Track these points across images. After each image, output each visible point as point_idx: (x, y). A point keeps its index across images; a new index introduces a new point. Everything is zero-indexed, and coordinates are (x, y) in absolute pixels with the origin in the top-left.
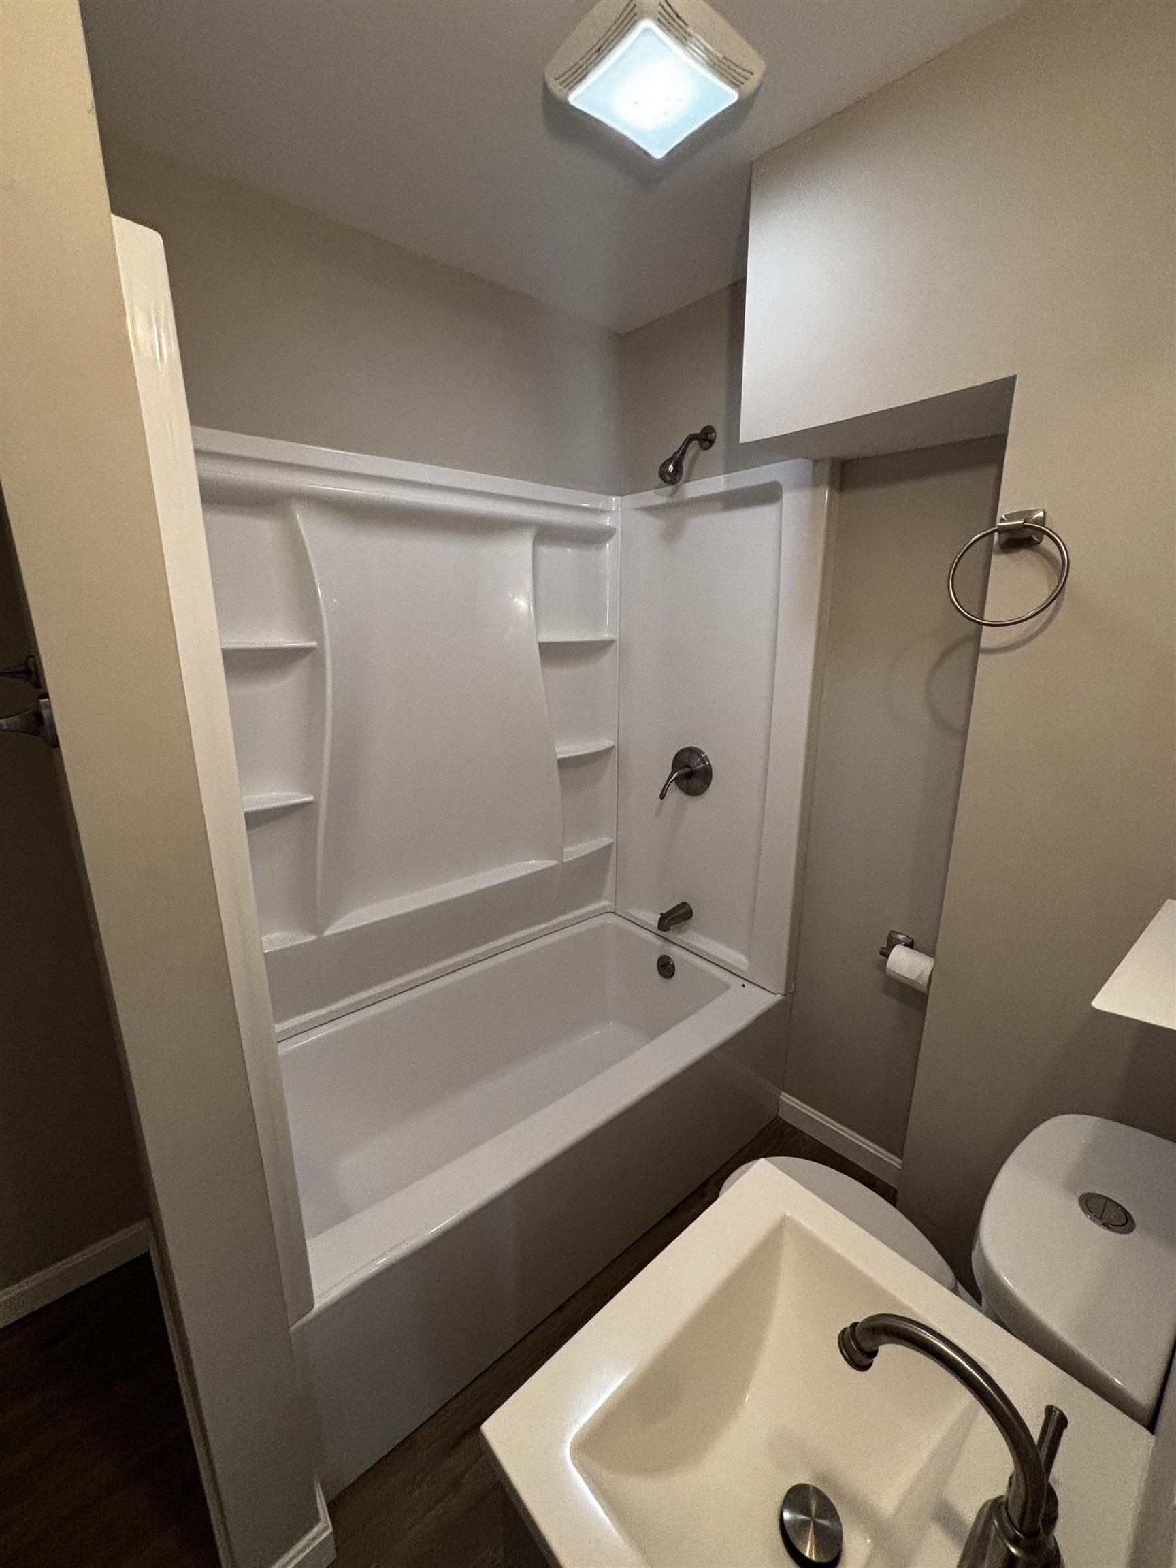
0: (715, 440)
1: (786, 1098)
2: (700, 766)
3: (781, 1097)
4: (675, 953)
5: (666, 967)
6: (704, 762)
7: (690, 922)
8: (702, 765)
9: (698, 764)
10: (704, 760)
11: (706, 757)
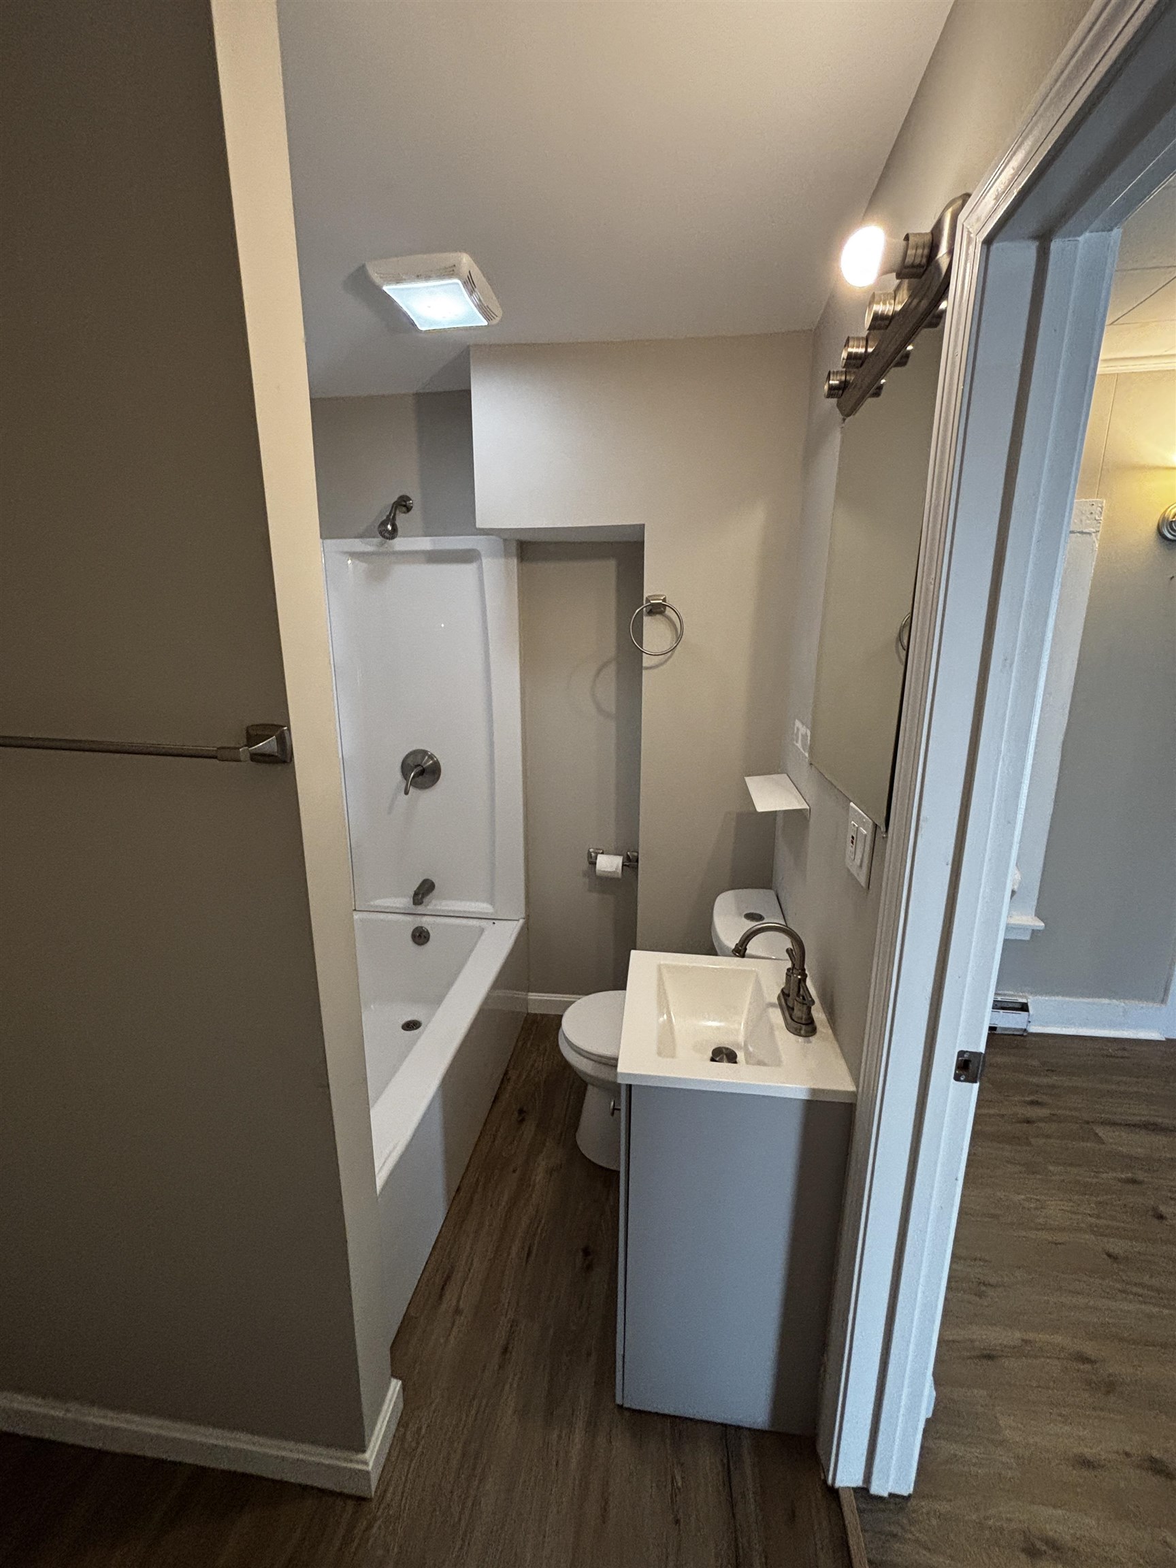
0: (412, 507)
1: (533, 996)
2: (428, 764)
3: (529, 997)
4: (426, 922)
5: (421, 936)
6: (432, 759)
7: (435, 892)
8: (431, 762)
9: (427, 761)
10: (431, 757)
11: (432, 754)
